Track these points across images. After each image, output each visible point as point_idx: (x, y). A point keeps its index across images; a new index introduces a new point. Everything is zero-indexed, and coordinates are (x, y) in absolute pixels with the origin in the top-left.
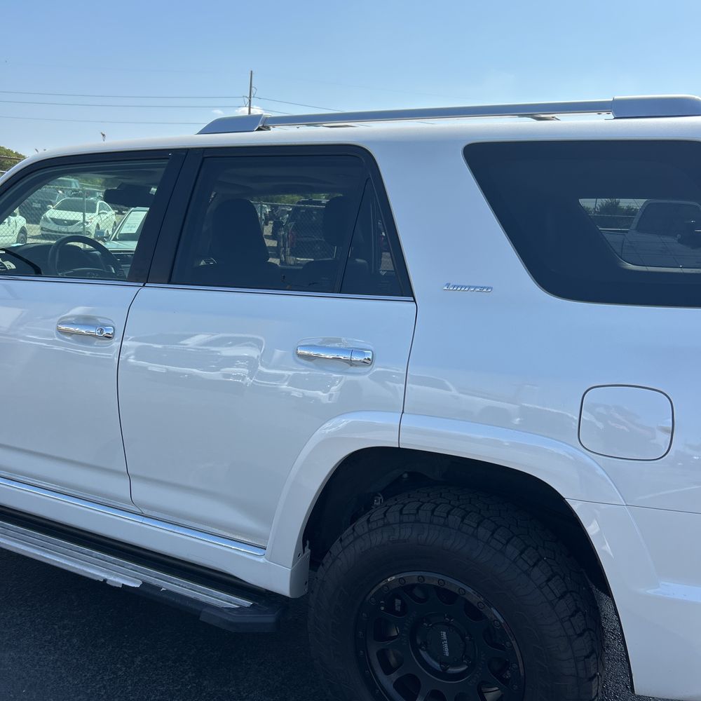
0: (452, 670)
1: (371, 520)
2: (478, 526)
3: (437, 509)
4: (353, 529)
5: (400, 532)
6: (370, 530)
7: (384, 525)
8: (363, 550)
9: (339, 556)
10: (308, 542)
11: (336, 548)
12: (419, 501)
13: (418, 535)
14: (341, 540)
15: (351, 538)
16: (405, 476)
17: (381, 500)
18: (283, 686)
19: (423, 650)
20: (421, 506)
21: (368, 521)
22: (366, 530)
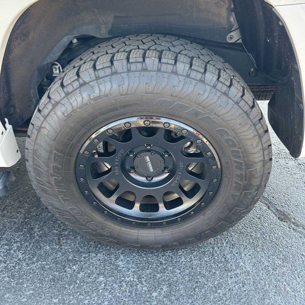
0: (156, 179)
1: (65, 84)
2: (176, 63)
3: (131, 56)
4: (49, 97)
5: (99, 88)
6: (67, 94)
7: (81, 85)
8: (66, 114)
9: (43, 126)
10: (6, 120)
11: (36, 119)
12: (107, 53)
13: (119, 86)
14: (39, 111)
15: (50, 106)
16: (75, 41)
17: (59, 67)
18: (26, 220)
19: (132, 173)
20: (113, 57)
21: (62, 85)
22: (63, 95)
